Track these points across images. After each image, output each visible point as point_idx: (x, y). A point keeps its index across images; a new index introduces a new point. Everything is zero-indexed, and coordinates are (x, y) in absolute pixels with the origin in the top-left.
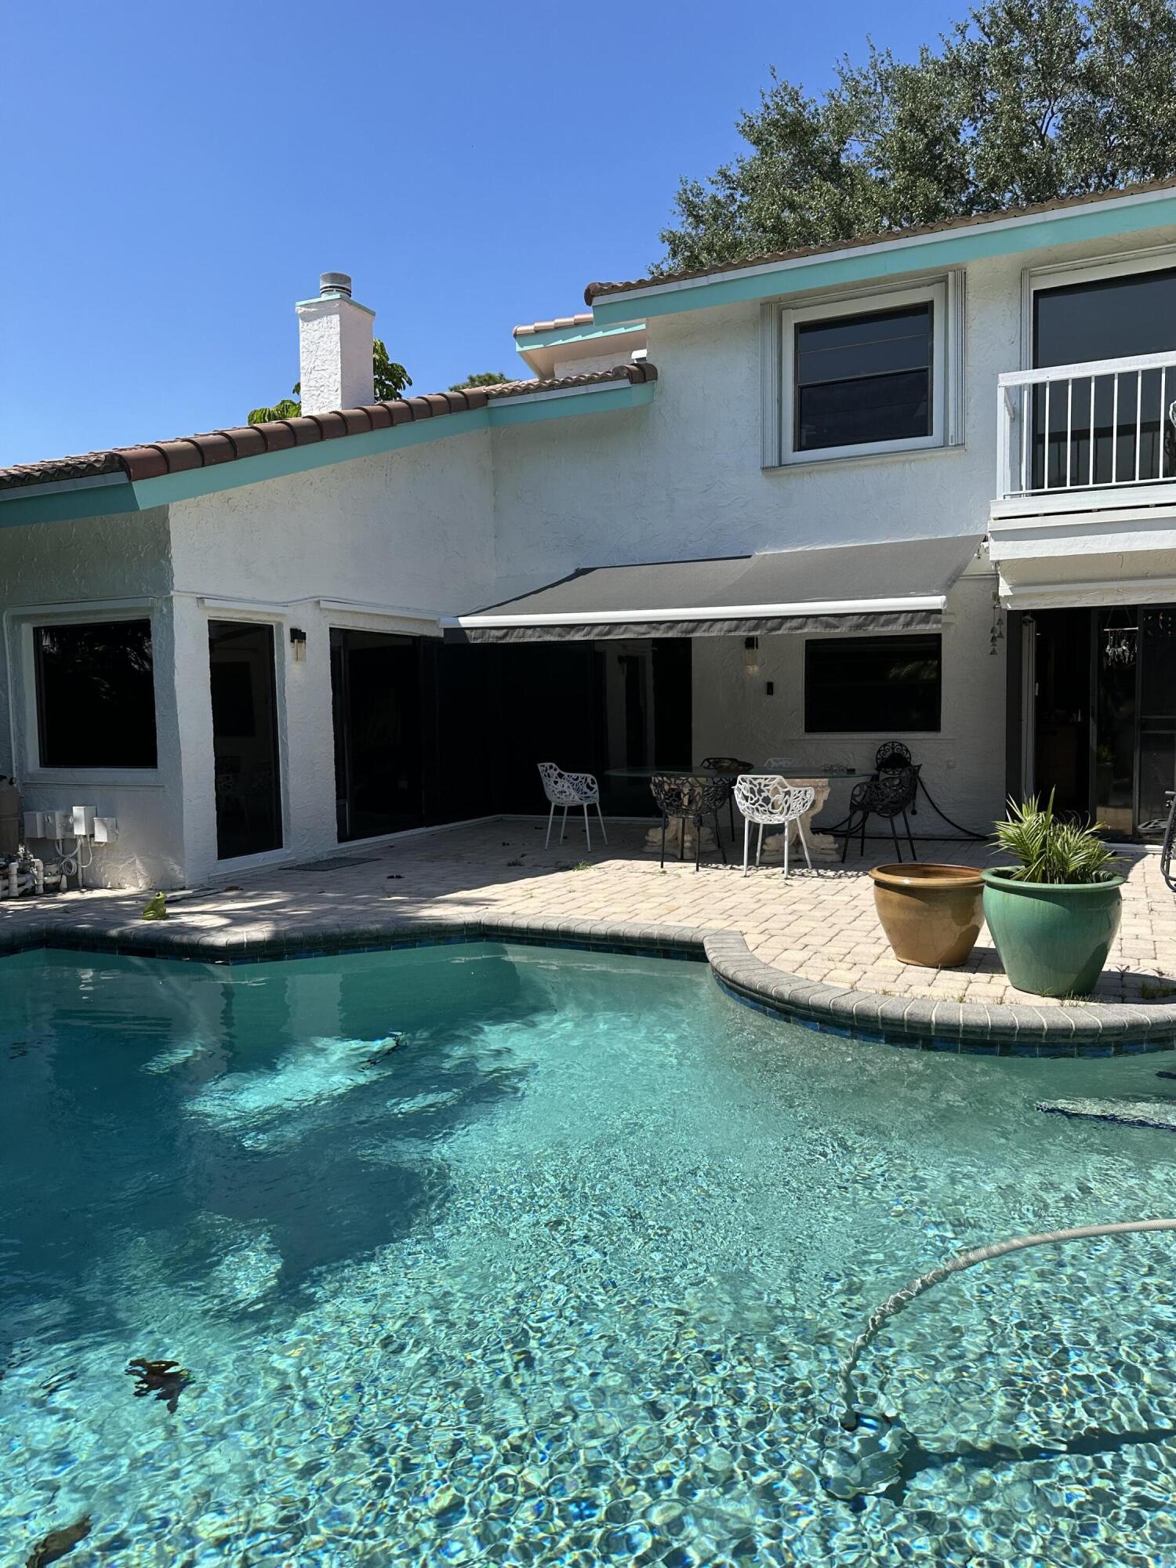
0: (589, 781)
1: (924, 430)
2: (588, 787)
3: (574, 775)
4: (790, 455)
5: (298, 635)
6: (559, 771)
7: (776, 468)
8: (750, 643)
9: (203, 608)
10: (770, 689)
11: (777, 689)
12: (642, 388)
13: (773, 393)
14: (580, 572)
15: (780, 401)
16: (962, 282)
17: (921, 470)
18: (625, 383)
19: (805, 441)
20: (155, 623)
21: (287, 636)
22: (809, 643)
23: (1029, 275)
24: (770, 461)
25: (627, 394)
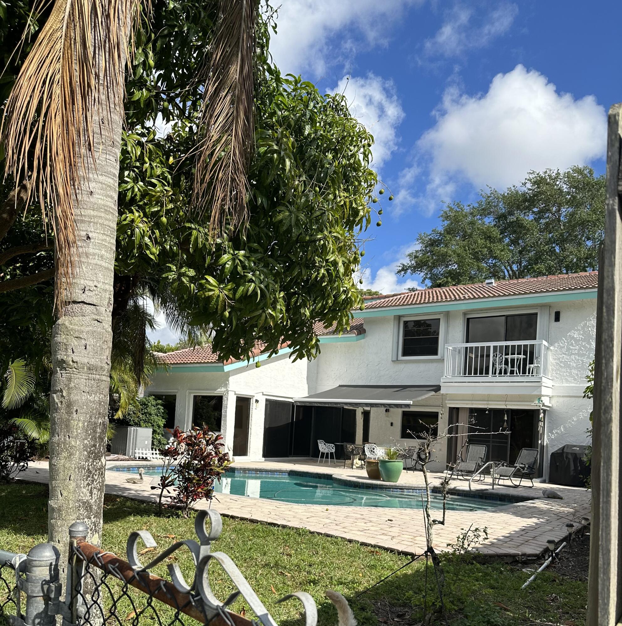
0: (333, 446)
1: (436, 353)
2: (332, 448)
3: (329, 444)
4: (401, 358)
5: (257, 401)
6: (325, 442)
7: (396, 361)
8: (387, 411)
9: (235, 394)
10: (392, 424)
11: (394, 424)
12: (360, 336)
13: (395, 340)
14: (340, 386)
15: (398, 343)
16: (447, 314)
17: (435, 365)
18: (354, 335)
19: (405, 354)
20: (224, 397)
21: (254, 401)
22: (403, 411)
23: (465, 314)
24: (395, 359)
25: (355, 338)
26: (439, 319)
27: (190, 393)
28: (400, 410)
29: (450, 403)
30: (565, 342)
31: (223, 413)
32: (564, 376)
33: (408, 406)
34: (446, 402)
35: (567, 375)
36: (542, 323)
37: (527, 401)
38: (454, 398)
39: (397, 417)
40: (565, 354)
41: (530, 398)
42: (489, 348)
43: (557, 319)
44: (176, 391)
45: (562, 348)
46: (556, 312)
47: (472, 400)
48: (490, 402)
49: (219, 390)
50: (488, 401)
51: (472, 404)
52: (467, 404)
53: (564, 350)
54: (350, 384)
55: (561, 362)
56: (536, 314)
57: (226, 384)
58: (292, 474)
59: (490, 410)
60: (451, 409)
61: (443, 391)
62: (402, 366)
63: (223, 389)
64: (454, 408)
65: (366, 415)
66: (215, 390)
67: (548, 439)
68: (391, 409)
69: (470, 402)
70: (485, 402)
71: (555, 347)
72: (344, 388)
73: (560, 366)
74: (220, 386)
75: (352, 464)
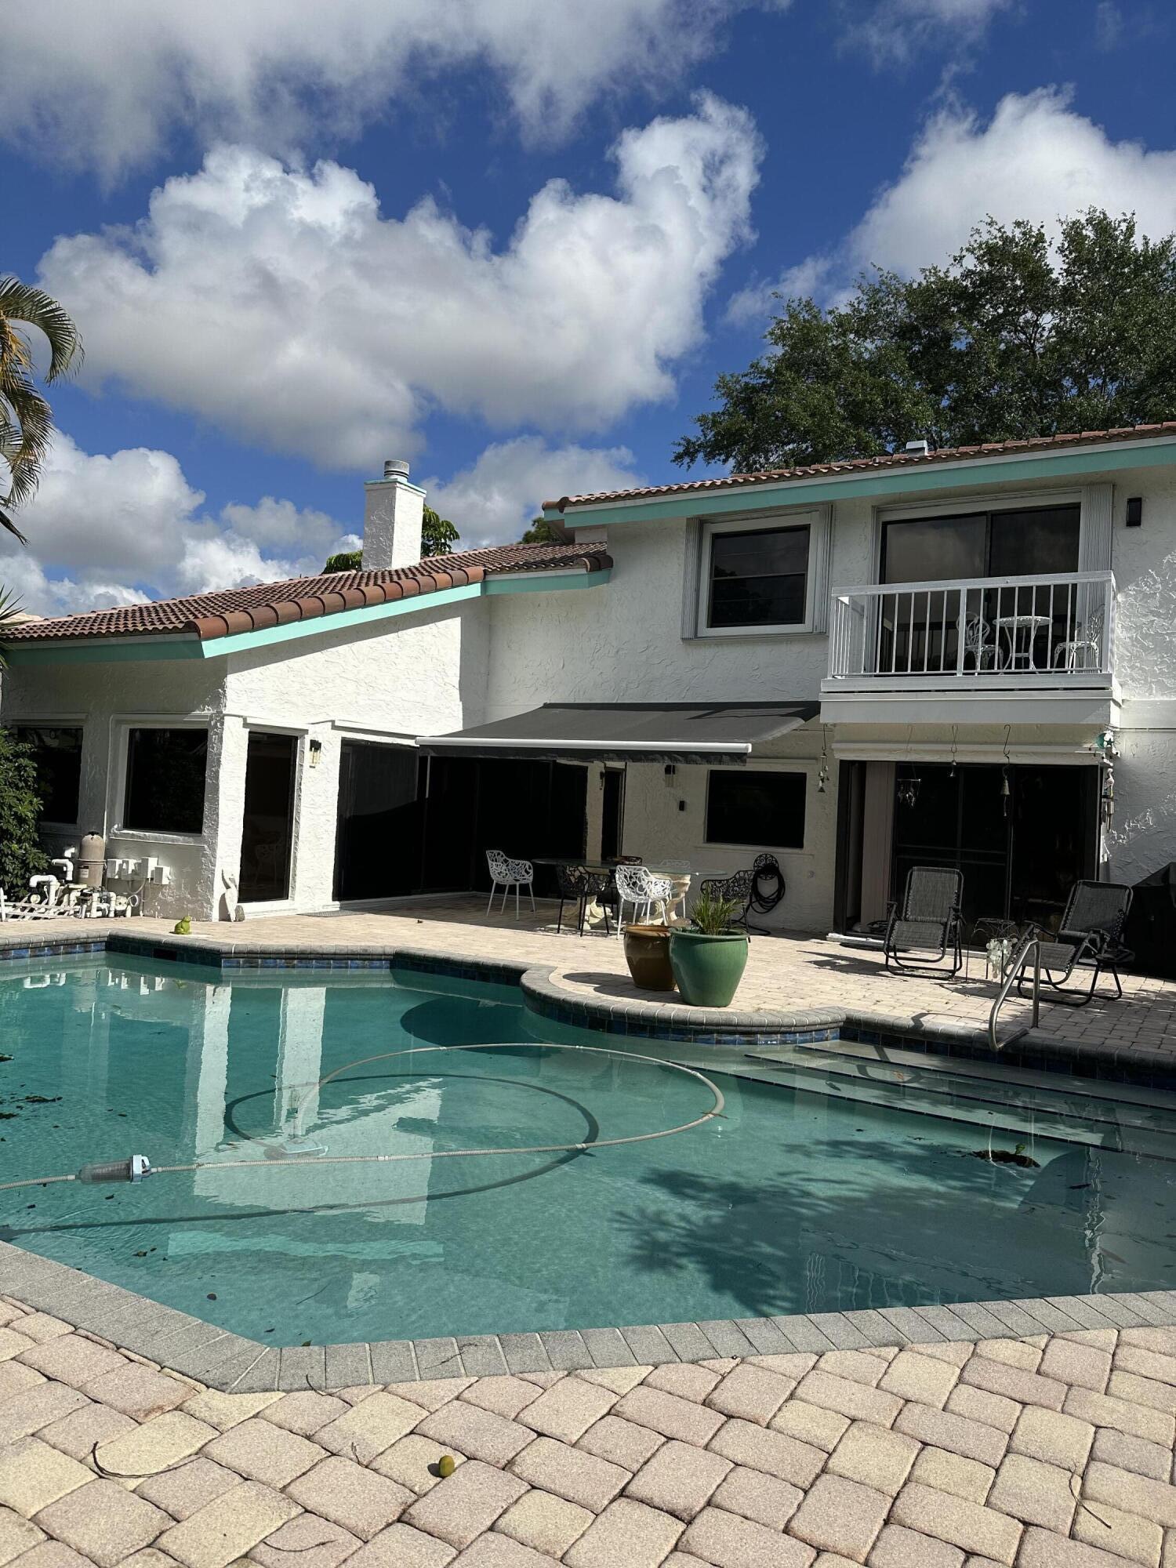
0: (527, 867)
1: (798, 617)
2: (526, 871)
3: (517, 862)
4: (705, 631)
5: (316, 746)
6: (505, 857)
7: (693, 639)
8: (669, 770)
9: (246, 725)
10: (682, 806)
11: (688, 807)
12: (597, 575)
13: (691, 584)
14: (546, 706)
15: (698, 591)
16: (830, 511)
17: (796, 648)
18: (583, 571)
19: (715, 620)
20: (211, 733)
21: (307, 745)
22: (713, 773)
23: (878, 510)
24: (688, 634)
25: (586, 579)
26: (806, 528)
27: (119, 722)
28: (704, 769)
29: (842, 750)
30: (1155, 581)
31: (208, 780)
32: (1154, 674)
33: (740, 756)
34: (834, 746)
35: (1162, 672)
36: (1092, 529)
37: (1064, 744)
38: (856, 734)
39: (695, 785)
40: (1158, 615)
41: (1073, 735)
42: (955, 595)
43: (1134, 520)
44: (83, 716)
45: (1146, 596)
46: (1130, 501)
47: (909, 742)
48: (960, 747)
49: (197, 712)
50: (954, 742)
51: (908, 752)
52: (890, 751)
53: (1154, 603)
54: (572, 701)
55: (1146, 636)
56: (1076, 507)
57: (216, 694)
58: (404, 963)
59: (962, 768)
60: (846, 766)
61: (826, 717)
62: (706, 653)
63: (208, 711)
64: (853, 762)
65: (613, 782)
66: (187, 712)
67: (1110, 847)
68: (681, 767)
69: (903, 746)
70: (948, 747)
71: (1127, 596)
72: (558, 711)
73: (1143, 647)
74: (201, 703)
75: (581, 919)
